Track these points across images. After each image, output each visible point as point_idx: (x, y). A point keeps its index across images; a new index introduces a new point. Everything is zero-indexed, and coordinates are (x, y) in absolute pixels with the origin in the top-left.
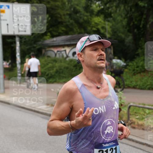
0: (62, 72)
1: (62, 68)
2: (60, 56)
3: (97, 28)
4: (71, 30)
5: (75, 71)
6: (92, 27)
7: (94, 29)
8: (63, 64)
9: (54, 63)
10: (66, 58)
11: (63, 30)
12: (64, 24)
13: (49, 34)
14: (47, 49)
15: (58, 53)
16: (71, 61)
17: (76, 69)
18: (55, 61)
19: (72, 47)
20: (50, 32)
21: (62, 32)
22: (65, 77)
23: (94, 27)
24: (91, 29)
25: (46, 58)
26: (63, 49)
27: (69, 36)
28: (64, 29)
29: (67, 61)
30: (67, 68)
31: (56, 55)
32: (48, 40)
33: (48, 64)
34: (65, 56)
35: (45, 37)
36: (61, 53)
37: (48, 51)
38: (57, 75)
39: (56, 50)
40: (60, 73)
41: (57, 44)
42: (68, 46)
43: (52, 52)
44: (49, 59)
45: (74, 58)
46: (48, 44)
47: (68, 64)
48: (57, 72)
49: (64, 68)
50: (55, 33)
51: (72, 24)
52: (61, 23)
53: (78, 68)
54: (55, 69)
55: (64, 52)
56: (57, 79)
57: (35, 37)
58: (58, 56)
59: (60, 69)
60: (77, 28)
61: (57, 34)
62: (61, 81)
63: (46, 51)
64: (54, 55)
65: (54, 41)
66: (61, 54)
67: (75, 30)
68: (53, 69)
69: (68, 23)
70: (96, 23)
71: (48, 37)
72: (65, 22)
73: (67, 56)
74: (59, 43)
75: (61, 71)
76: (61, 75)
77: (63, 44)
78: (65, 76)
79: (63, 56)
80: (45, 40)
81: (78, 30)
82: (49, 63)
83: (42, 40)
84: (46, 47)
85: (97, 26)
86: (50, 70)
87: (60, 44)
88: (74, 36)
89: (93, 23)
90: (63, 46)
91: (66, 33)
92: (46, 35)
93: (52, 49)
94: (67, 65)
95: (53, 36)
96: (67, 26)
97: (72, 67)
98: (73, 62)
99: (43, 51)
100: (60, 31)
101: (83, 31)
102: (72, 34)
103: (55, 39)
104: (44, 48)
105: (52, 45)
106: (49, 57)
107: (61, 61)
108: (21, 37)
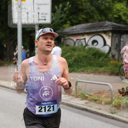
0: (81, 61)
1: (81, 57)
2: (79, 45)
3: (118, 15)
4: (92, 17)
5: (93, 60)
6: (114, 14)
7: (116, 16)
8: (81, 53)
9: (73, 52)
10: (85, 47)
11: (83, 18)
12: (85, 11)
13: (69, 22)
14: (66, 38)
15: (78, 41)
16: (90, 49)
17: (95, 57)
18: (74, 50)
19: (92, 35)
20: (70, 20)
21: (82, 20)
22: (84, 67)
23: (116, 14)
24: (113, 16)
25: (65, 47)
26: (82, 38)
27: (89, 24)
28: (84, 16)
29: (86, 49)
30: (86, 57)
31: (75, 43)
32: (68, 29)
33: (66, 53)
34: (84, 44)
35: (65, 25)
36: (80, 41)
37: (67, 39)
38: (75, 64)
39: (75, 39)
40: (78, 62)
41: (77, 32)
42: (88, 34)
43: (71, 41)
44: (68, 47)
45: (94, 47)
46: (67, 32)
47: (87, 53)
48: (75, 61)
49: (83, 57)
50: (74, 21)
51: (93, 11)
52: (82, 10)
53: (97, 57)
54: (73, 58)
55: (84, 40)
56: (75, 68)
57: (54, 25)
58: (77, 44)
59: (79, 58)
60: (98, 15)
61: (77, 22)
62: (79, 70)
63: (64, 40)
64: (73, 44)
65: (73, 29)
66: (80, 43)
67: (96, 17)
68: (72, 58)
69: (89, 11)
70: (118, 10)
71: (68, 25)
72: (86, 10)
73: (87, 45)
74: (78, 31)
75: (79, 60)
76: (80, 64)
77: (83, 32)
78: (83, 65)
79: (82, 45)
80: (64, 28)
81: (99, 17)
82: (68, 51)
83: (61, 29)
84: (65, 36)
85: (119, 13)
86: (69, 59)
87: (80, 32)
88: (94, 23)
89: (115, 10)
90: (83, 34)
91: (86, 21)
92: (66, 23)
93: (72, 38)
94: (85, 54)
95: (72, 24)
96: (87, 14)
97: (91, 56)
98: (92, 51)
99: (62, 40)
100: (80, 19)
101: (104, 18)
102: (92, 22)
103: (74, 27)
104: (63, 37)
105: (72, 33)
106: (67, 45)
107: (80, 50)
108: (41, 25)
